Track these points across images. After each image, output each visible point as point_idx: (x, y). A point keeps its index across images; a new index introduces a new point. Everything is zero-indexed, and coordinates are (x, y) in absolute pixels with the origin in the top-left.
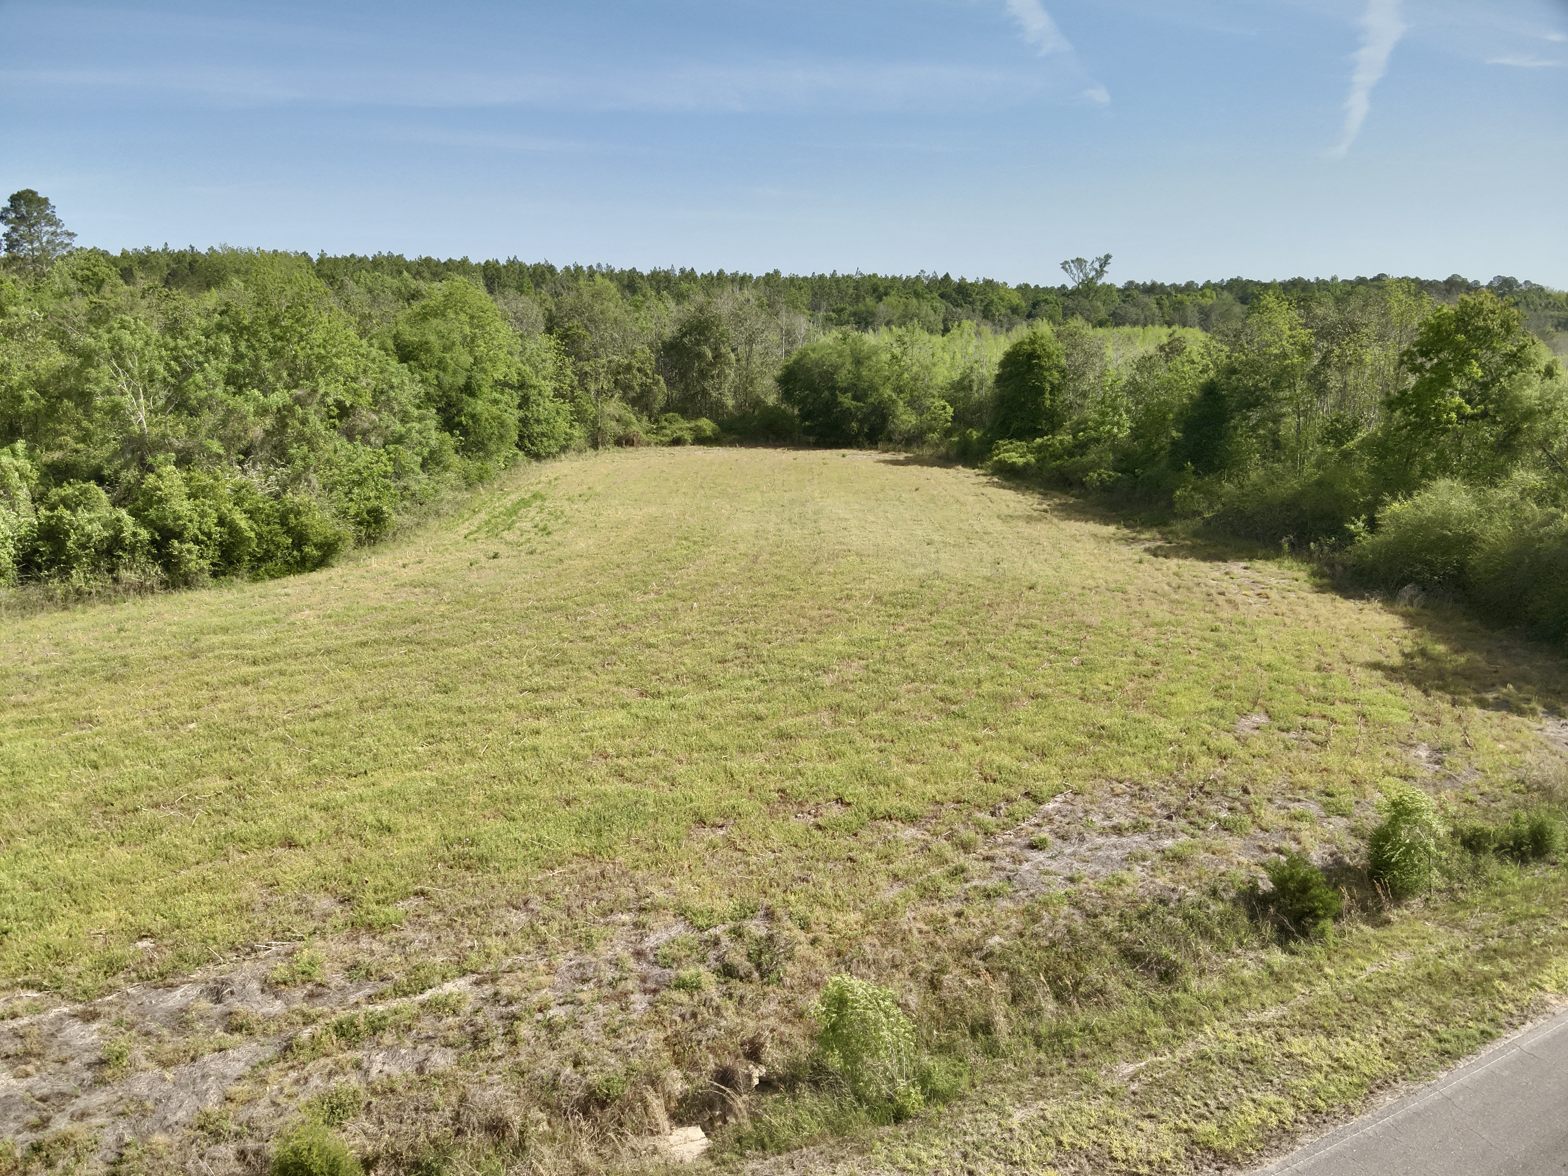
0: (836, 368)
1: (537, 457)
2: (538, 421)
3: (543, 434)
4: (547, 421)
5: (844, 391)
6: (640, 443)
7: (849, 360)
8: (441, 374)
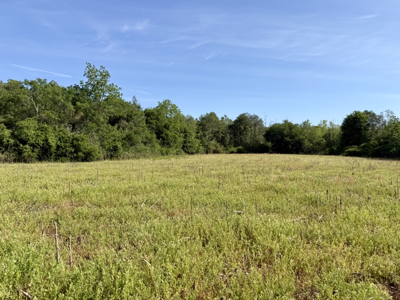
0: (283, 130)
1: (188, 153)
2: (189, 142)
3: (191, 146)
4: (192, 143)
5: (286, 136)
6: (221, 153)
7: (288, 128)
8: (157, 122)
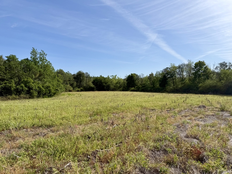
0: (102, 80)
5: (103, 83)
6: (72, 91)
